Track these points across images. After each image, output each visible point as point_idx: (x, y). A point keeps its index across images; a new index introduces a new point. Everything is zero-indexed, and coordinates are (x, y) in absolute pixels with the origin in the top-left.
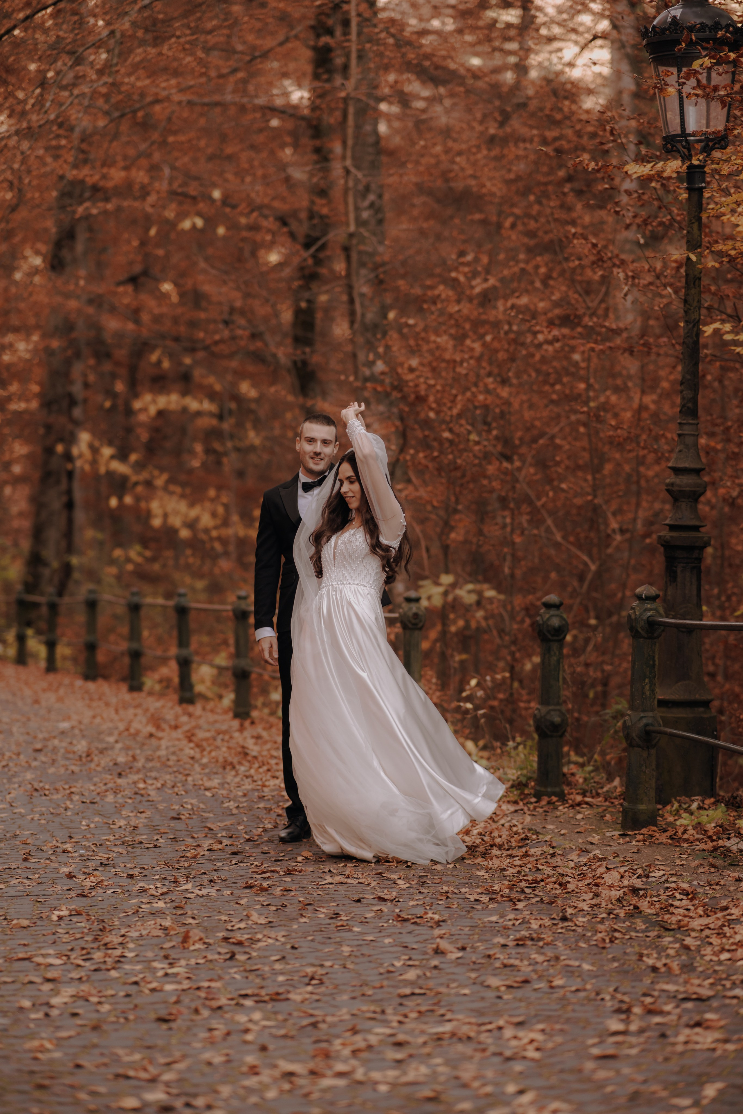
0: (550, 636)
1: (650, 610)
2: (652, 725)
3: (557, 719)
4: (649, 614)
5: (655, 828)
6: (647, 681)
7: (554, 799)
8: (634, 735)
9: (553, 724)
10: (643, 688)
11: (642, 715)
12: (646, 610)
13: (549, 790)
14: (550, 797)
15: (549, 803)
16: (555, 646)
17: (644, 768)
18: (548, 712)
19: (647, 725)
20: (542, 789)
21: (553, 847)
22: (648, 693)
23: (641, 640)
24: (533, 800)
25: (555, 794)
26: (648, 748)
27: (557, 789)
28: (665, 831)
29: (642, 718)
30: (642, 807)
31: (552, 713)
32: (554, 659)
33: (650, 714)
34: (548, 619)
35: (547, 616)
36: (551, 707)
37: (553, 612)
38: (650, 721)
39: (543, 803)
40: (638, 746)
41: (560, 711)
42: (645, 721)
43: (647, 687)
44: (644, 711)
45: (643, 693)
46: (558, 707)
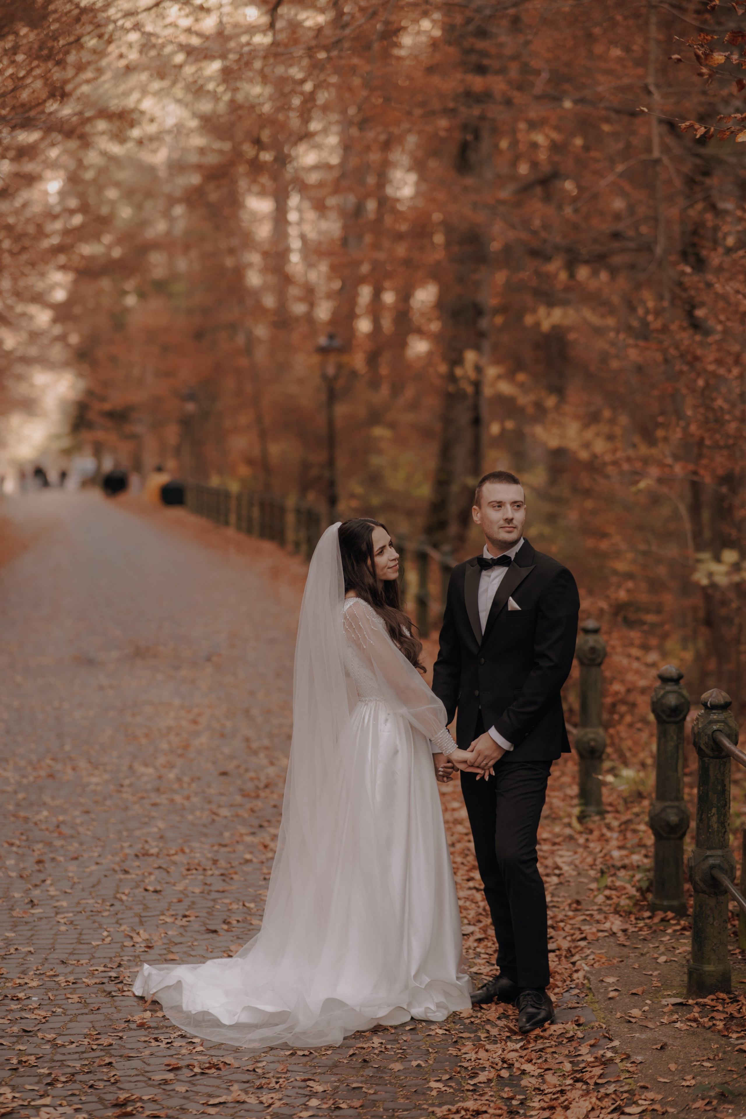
0: (664, 717)
1: (717, 722)
2: (720, 867)
3: (674, 819)
4: (715, 727)
5: (722, 995)
6: (714, 810)
7: (670, 915)
8: (697, 878)
9: (668, 824)
10: (709, 819)
11: (708, 853)
12: (712, 722)
13: (665, 903)
14: (665, 912)
15: (663, 920)
16: (672, 729)
17: (711, 919)
18: (664, 809)
19: (713, 867)
20: (658, 902)
21: (579, 1025)
22: (715, 826)
23: (706, 759)
24: (647, 914)
25: (671, 909)
26: (716, 894)
27: (675, 903)
28: (735, 1000)
29: (707, 857)
30: (709, 968)
31: (669, 811)
32: (671, 745)
33: (719, 852)
34: (663, 696)
35: (662, 692)
36: (668, 804)
37: (669, 687)
38: (718, 862)
39: (656, 920)
40: (704, 892)
41: (678, 807)
42: (711, 861)
43: (714, 819)
44: (710, 848)
45: (709, 826)
46: (676, 804)
